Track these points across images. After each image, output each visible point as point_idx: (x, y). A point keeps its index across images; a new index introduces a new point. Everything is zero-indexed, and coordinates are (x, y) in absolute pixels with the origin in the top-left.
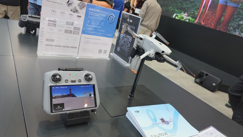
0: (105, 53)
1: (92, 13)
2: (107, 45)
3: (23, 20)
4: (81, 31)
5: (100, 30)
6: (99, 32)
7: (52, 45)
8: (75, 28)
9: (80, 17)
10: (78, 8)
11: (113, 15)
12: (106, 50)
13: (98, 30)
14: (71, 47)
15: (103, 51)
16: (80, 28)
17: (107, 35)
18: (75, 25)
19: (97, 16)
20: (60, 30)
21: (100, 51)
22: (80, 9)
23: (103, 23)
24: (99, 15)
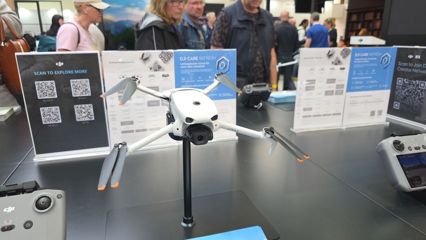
0: (380, 116)
1: (359, 59)
2: (383, 101)
3: (247, 92)
4: (345, 89)
5: (371, 82)
6: (370, 84)
7: (310, 116)
8: (337, 85)
9: (344, 69)
10: (341, 58)
11: (388, 54)
12: (381, 109)
13: (368, 82)
14: (334, 114)
15: (376, 113)
16: (343, 85)
17: (380, 86)
18: (337, 83)
19: (366, 61)
20: (319, 94)
21: (373, 113)
22: (343, 58)
23: (374, 71)
24: (367, 60)
